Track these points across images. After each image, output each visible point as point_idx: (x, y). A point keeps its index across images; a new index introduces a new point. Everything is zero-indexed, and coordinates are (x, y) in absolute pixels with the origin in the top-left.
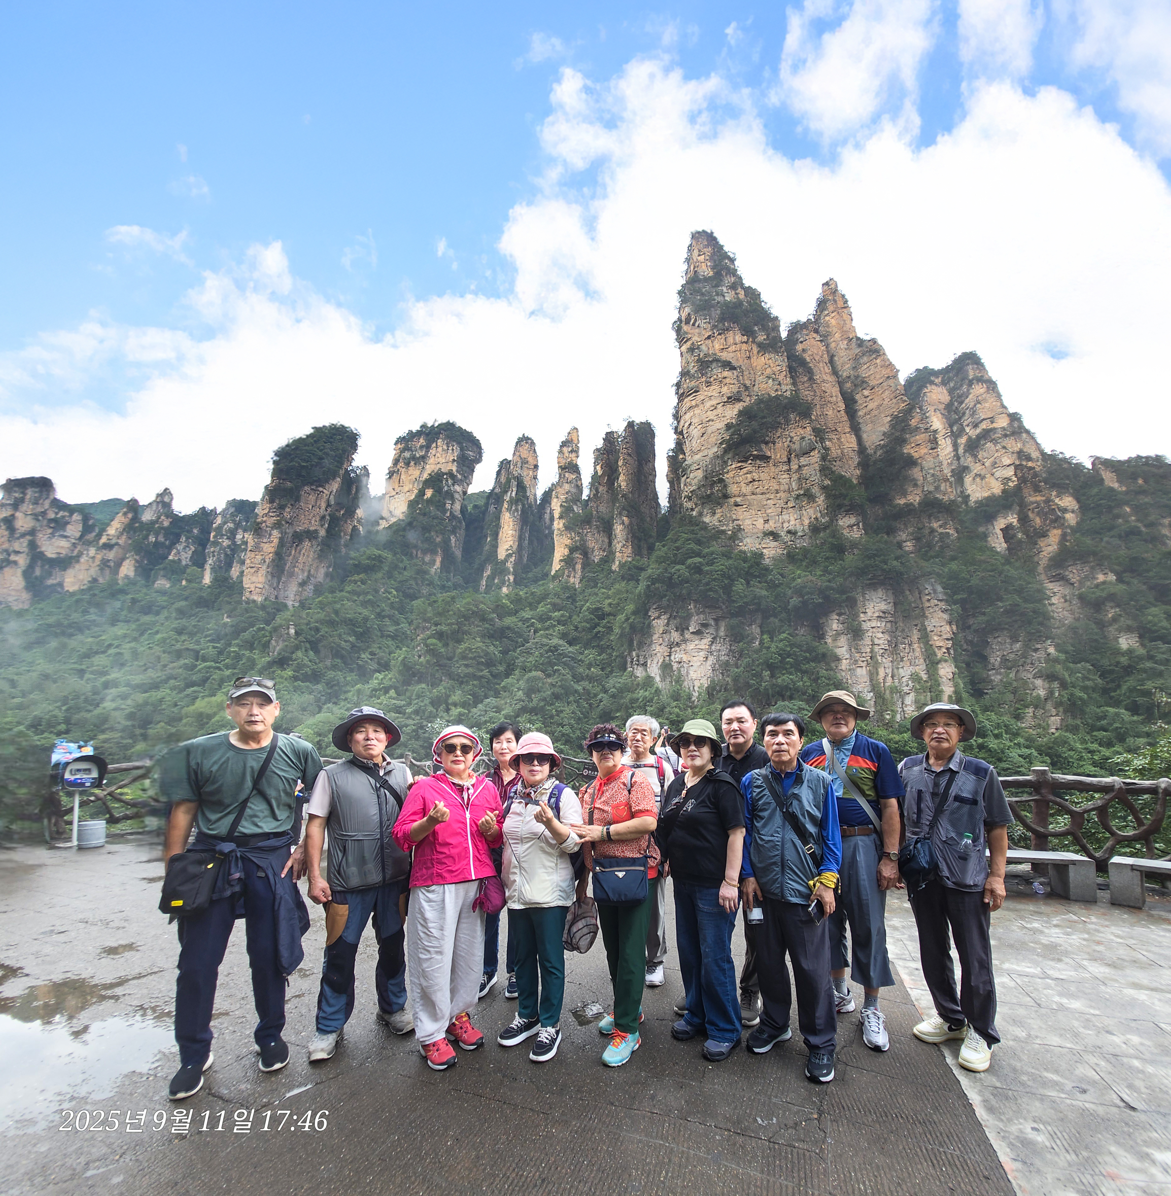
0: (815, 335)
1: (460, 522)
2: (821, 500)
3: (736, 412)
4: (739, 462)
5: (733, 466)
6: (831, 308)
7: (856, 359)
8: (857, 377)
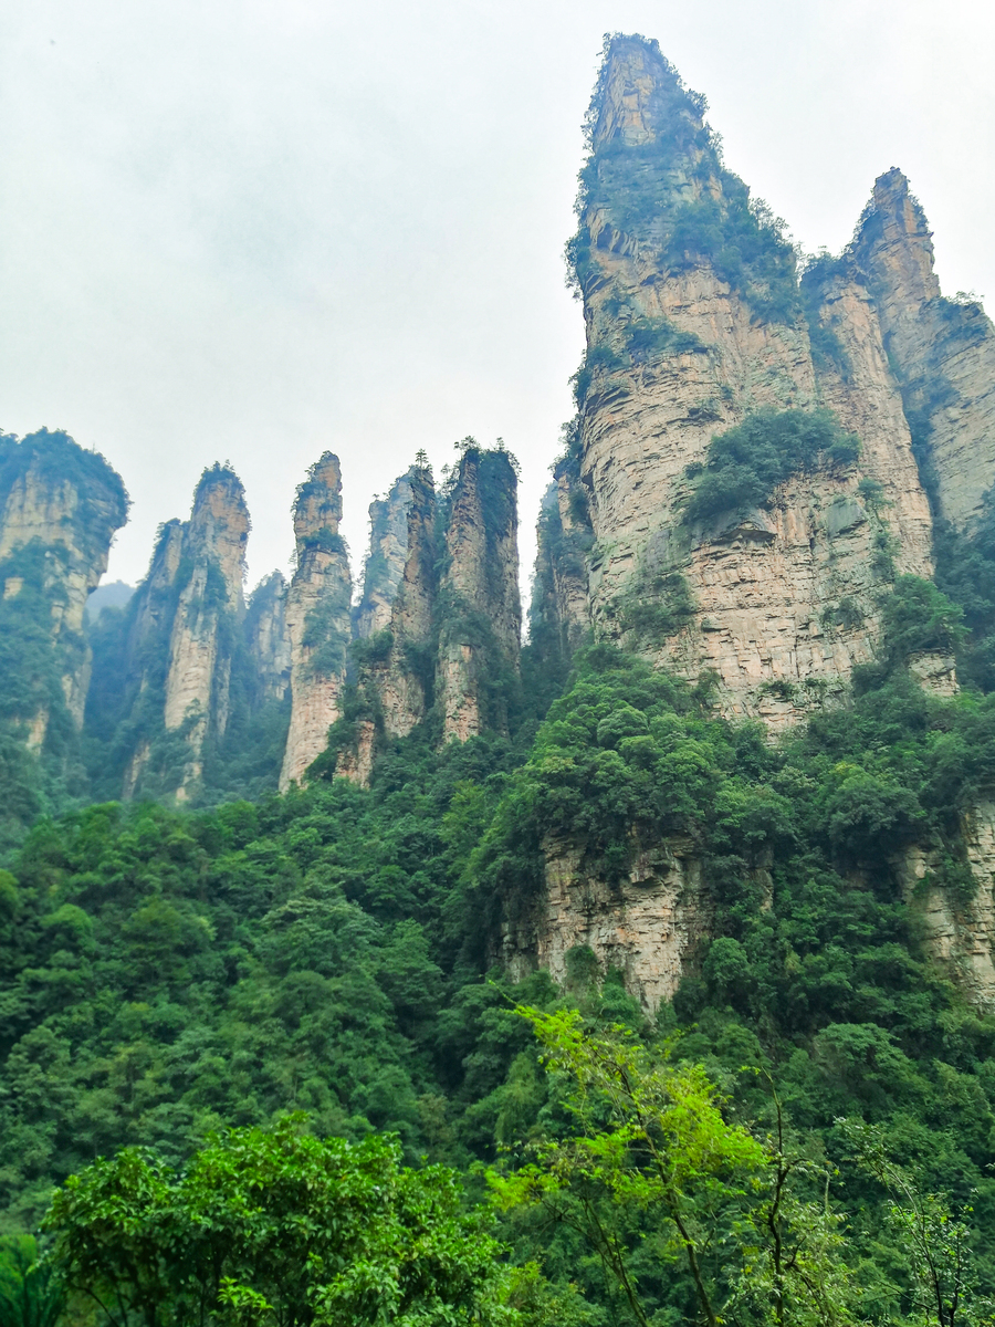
0: (858, 289)
1: (81, 647)
2: (874, 623)
3: (707, 441)
4: (714, 544)
5: (702, 552)
6: (891, 234)
7: (939, 344)
8: (936, 382)
